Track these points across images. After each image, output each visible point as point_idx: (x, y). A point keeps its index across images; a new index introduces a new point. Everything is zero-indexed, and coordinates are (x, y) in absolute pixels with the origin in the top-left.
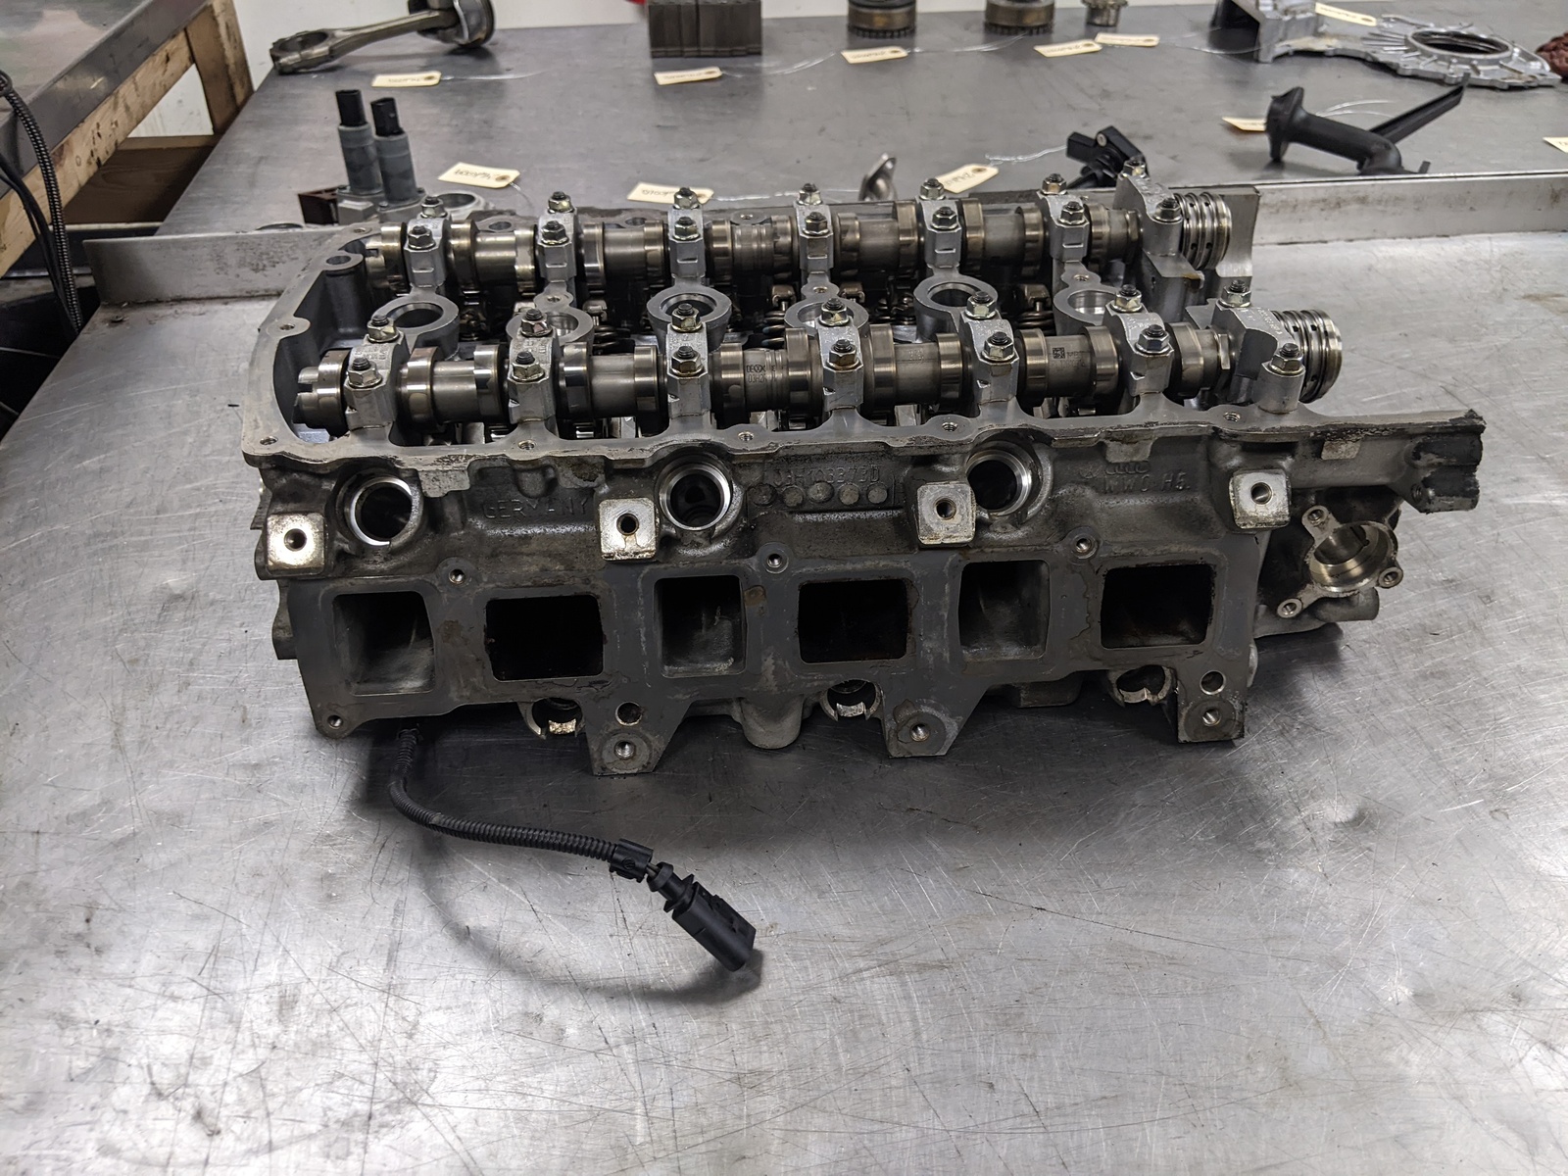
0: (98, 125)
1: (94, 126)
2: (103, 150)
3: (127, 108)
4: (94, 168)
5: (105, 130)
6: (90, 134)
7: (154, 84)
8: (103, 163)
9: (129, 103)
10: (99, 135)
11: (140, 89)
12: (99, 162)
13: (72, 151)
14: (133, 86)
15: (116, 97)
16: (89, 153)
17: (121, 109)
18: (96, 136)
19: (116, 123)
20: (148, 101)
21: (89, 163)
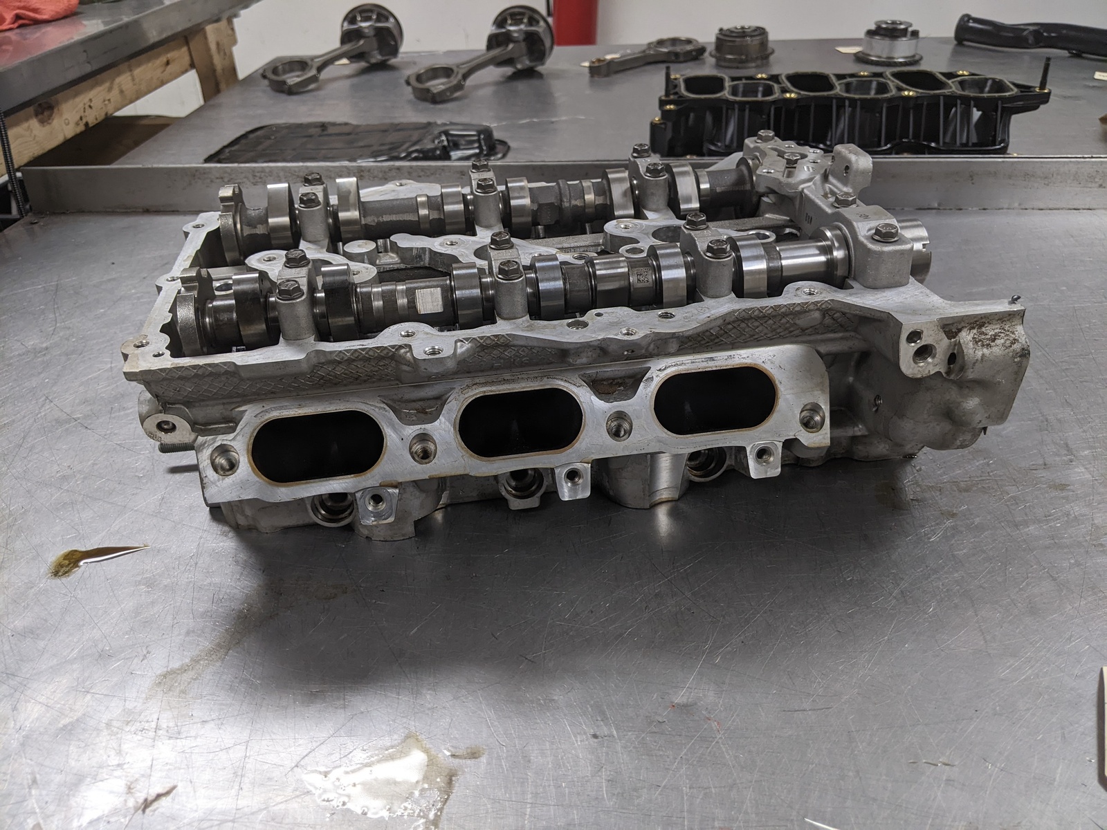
0: (91, 100)
1: (86, 100)
2: (93, 117)
3: (122, 92)
4: (81, 128)
5: (97, 103)
6: (81, 105)
7: (152, 78)
8: (91, 125)
9: (124, 88)
10: (90, 107)
11: (137, 80)
12: (87, 124)
13: (61, 115)
14: (130, 78)
15: (112, 83)
16: (78, 118)
17: (115, 92)
18: (87, 107)
19: (109, 100)
20: (143, 87)
21: (77, 124)
